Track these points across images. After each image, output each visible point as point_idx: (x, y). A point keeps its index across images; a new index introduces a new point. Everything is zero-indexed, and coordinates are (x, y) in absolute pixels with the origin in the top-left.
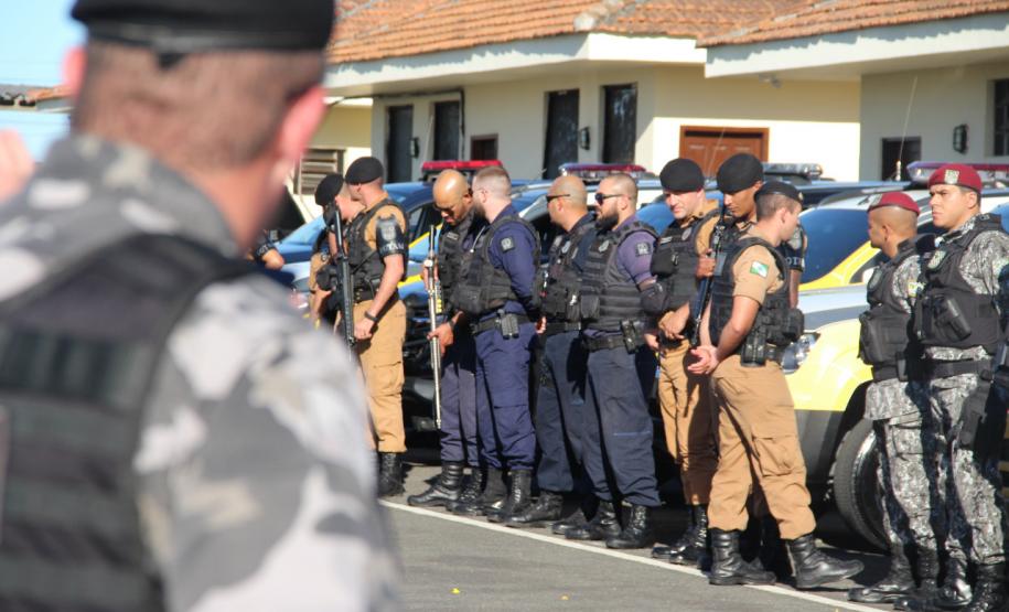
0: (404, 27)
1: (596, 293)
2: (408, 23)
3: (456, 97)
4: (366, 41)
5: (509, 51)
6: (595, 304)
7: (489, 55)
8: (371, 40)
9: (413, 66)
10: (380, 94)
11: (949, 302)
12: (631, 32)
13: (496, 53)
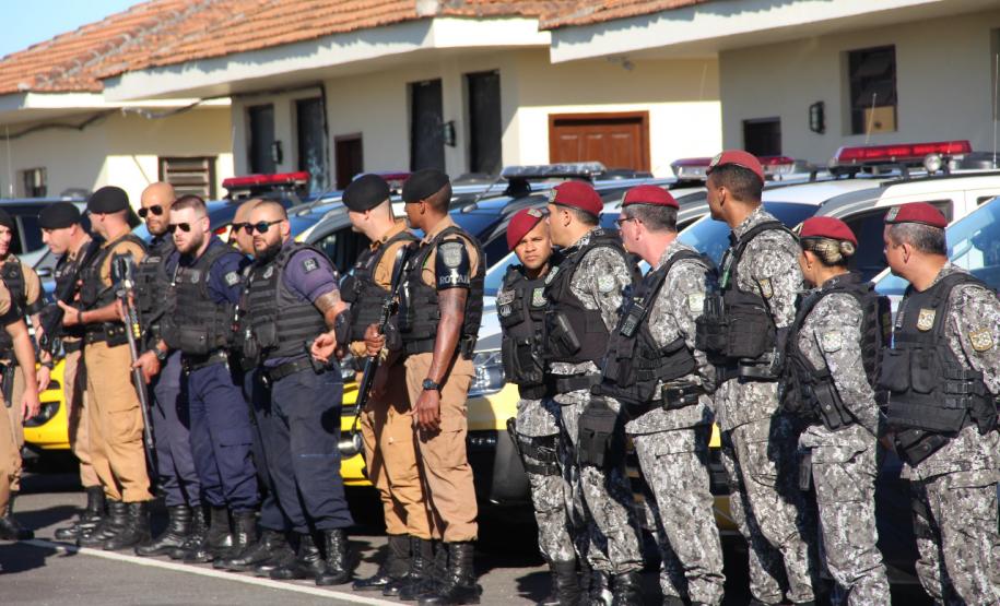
0: (257, 16)
1: (271, 320)
2: (264, 11)
3: (316, 93)
4: (216, 34)
5: (356, 42)
6: (272, 331)
7: (335, 46)
8: (220, 33)
9: (259, 62)
10: (239, 93)
11: (560, 318)
12: (481, 14)
13: (342, 45)
